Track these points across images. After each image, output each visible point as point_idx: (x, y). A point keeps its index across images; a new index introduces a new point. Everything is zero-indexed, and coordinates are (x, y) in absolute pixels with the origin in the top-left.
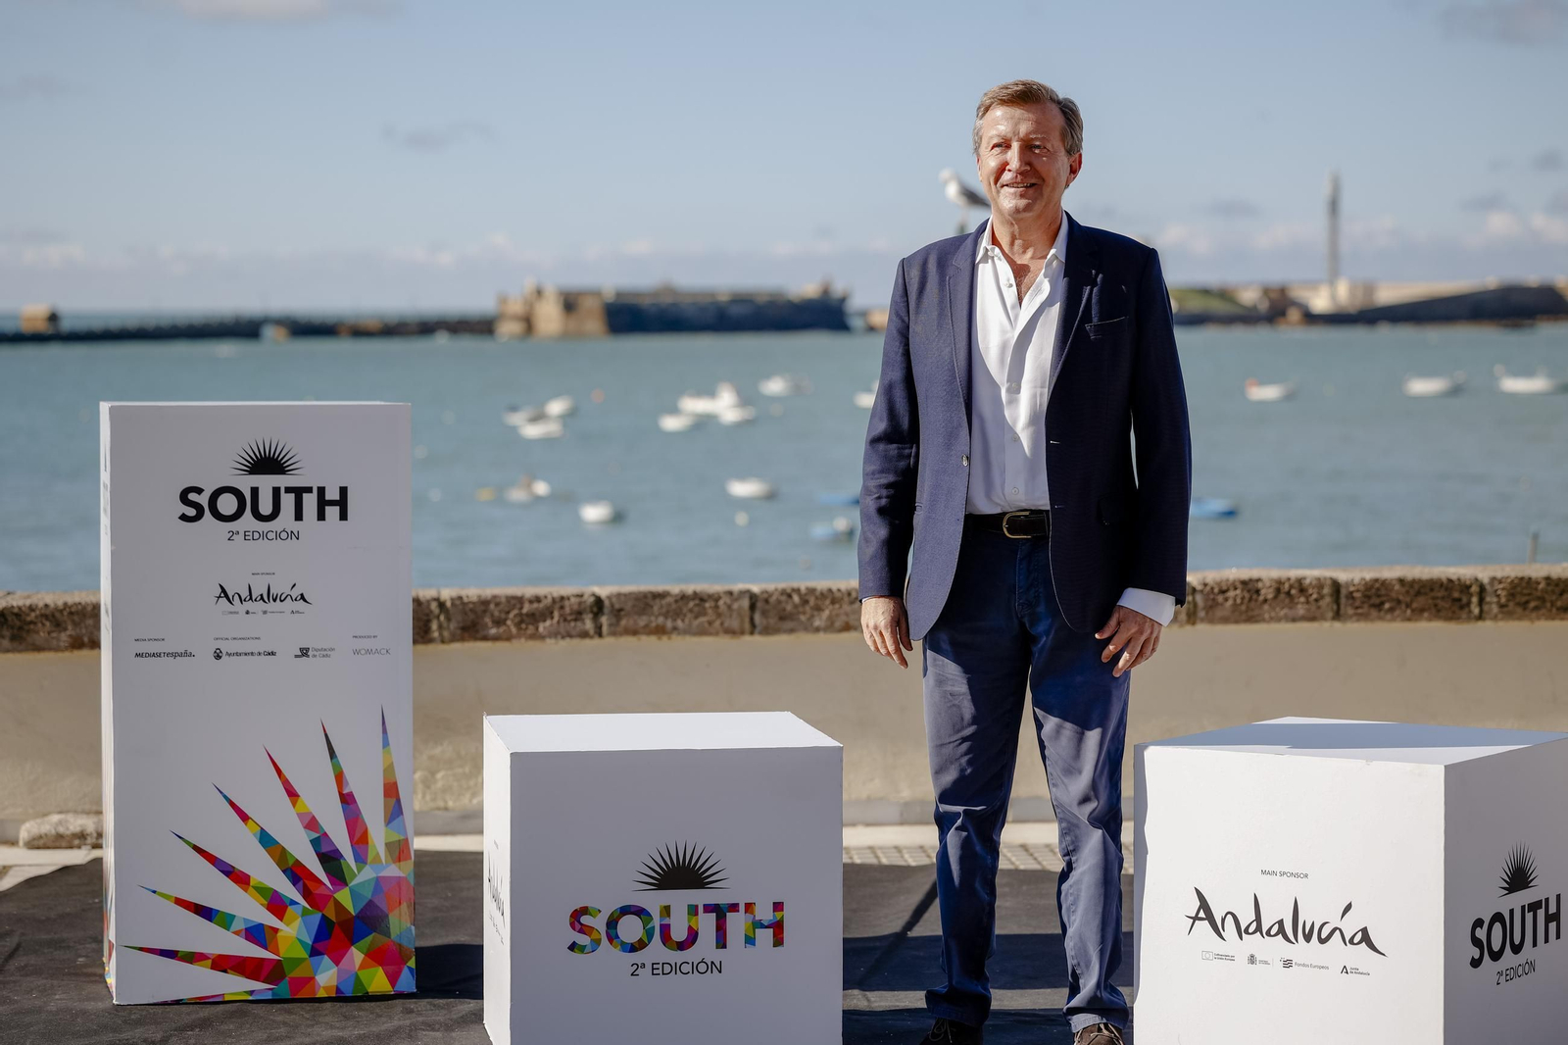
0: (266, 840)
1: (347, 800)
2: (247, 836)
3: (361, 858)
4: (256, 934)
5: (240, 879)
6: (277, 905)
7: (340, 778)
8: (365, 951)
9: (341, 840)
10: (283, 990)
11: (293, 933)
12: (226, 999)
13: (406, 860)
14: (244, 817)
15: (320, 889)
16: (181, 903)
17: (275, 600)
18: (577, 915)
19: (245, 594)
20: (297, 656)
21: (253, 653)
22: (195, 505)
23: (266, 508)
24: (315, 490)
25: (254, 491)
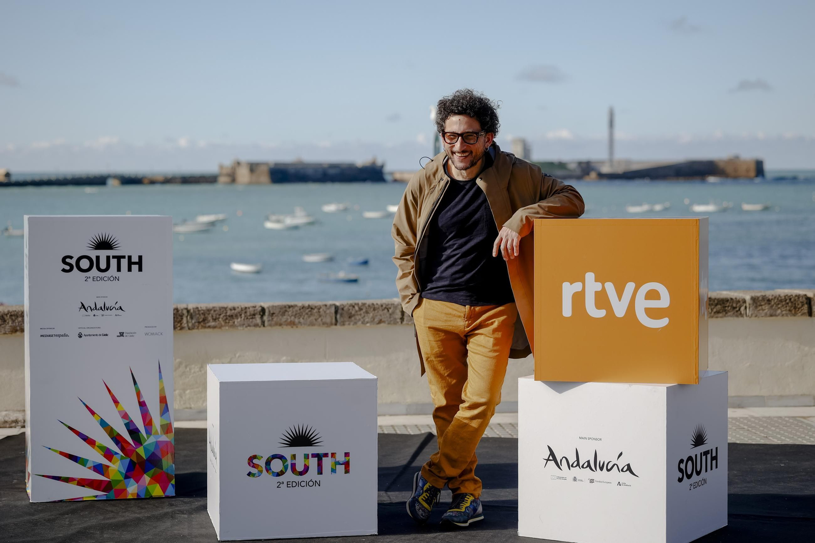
0: (103, 424)
1: (142, 404)
2: (94, 422)
3: (149, 432)
4: (98, 468)
5: (91, 442)
6: (108, 454)
7: (139, 394)
8: (151, 476)
9: (140, 424)
10: (112, 495)
11: (116, 468)
12: (84, 500)
13: (170, 433)
14: (93, 413)
15: (129, 448)
16: (62, 453)
17: (107, 310)
18: (251, 459)
19: (93, 307)
20: (118, 336)
21: (97, 335)
22: (69, 264)
23: (103, 266)
24: (127, 257)
25: (98, 258)
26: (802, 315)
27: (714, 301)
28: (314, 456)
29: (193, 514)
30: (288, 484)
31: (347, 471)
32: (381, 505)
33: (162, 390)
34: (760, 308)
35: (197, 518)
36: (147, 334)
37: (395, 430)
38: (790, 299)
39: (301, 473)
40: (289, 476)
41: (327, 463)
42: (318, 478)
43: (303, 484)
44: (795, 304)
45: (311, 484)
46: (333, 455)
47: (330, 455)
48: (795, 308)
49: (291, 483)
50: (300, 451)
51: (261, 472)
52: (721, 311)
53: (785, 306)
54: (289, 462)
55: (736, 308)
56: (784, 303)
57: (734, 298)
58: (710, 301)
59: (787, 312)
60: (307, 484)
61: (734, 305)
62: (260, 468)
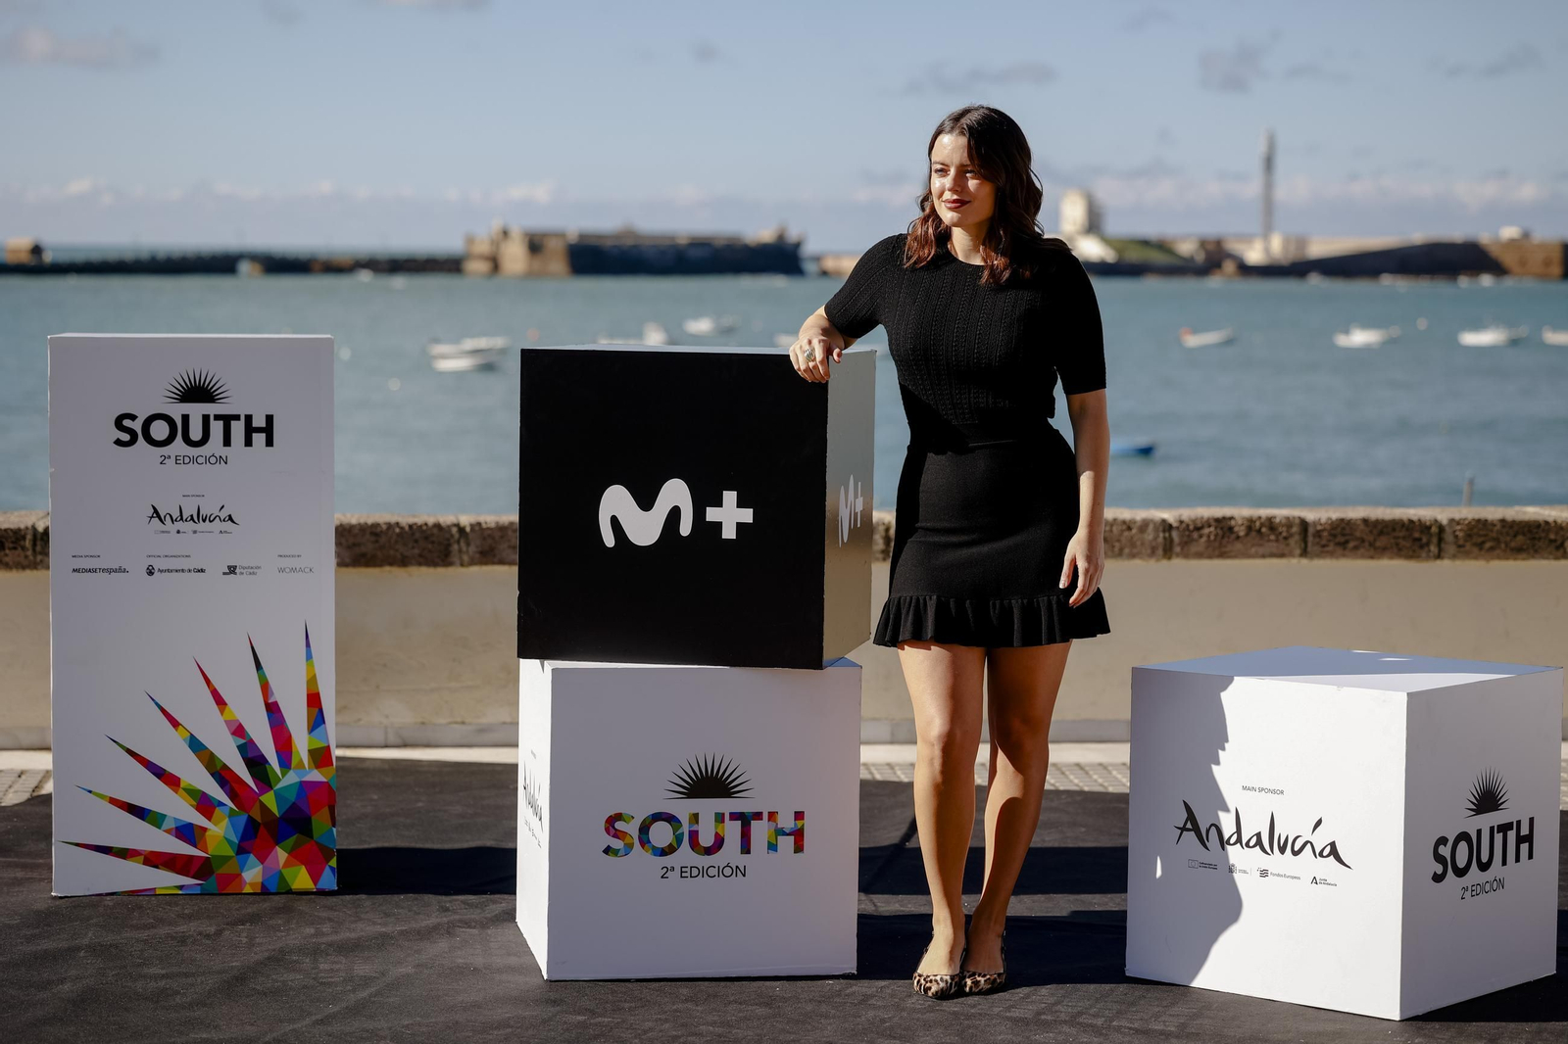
16: (115, 802)
18: (611, 820)
19: (176, 515)
21: (183, 571)
22: (130, 431)
23: (196, 433)
24: (243, 418)
25: (186, 418)
28: (734, 816)
29: (489, 928)
30: (682, 872)
31: (799, 848)
32: (863, 920)
35: (497, 934)
37: (871, 773)
39: (709, 851)
40: (685, 855)
41: (760, 831)
42: (741, 860)
43: (712, 872)
45: (728, 871)
46: (772, 816)
47: (765, 816)
49: (688, 870)
50: (708, 807)
51: (629, 847)
52: (1525, 547)
54: (685, 829)
57: (1551, 520)
58: (1503, 527)
60: (721, 872)
61: (1552, 536)
62: (628, 840)
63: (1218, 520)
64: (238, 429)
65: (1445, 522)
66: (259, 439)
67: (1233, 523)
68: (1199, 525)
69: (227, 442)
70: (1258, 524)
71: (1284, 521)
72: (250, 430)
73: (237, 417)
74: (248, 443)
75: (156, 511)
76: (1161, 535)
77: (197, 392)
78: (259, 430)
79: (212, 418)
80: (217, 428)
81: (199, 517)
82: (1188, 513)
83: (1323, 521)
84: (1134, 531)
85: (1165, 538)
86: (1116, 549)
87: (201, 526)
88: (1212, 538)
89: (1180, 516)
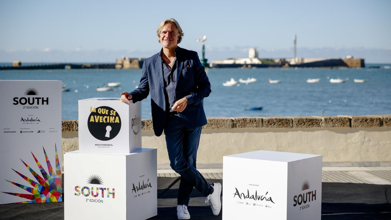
0: (31, 170)
1: (48, 162)
2: (27, 169)
3: (51, 174)
4: (29, 189)
5: (26, 178)
6: (33, 183)
7: (46, 157)
8: (51, 193)
9: (47, 170)
10: (35, 201)
11: (37, 189)
12: (23, 203)
13: (60, 174)
14: (27, 166)
15: (42, 181)
16: (13, 183)
17: (33, 121)
18: (76, 187)
19: (27, 119)
20: (37, 132)
21: (28, 132)
22: (17, 101)
23: (31, 102)
24: (42, 98)
25: (29, 98)
26: (347, 126)
27: (308, 120)
28: (100, 189)
33: (57, 156)
34: (328, 123)
36: (50, 132)
37: (165, 175)
38: (342, 119)
39: (95, 196)
40: (91, 197)
41: (106, 192)
43: (96, 201)
44: (344, 122)
45: (99, 201)
47: (107, 189)
48: (344, 123)
49: (91, 200)
50: (95, 186)
51: (80, 194)
52: (311, 124)
53: (339, 122)
54: (91, 191)
55: (318, 123)
56: (339, 121)
57: (317, 119)
58: (306, 120)
59: (341, 125)
61: (317, 122)
62: (79, 192)
63: (243, 119)
64: (40, 101)
65: (293, 119)
66: (45, 103)
67: (247, 120)
68: (239, 120)
69: (38, 104)
70: (252, 120)
71: (258, 119)
72: (43, 101)
73: (40, 98)
74: (43, 104)
75: (22, 119)
76: (231, 122)
77: (32, 93)
78: (45, 101)
79: (35, 98)
80: (36, 100)
81: (32, 120)
82: (237, 118)
83: (267, 119)
84: (225, 122)
85: (232, 123)
86: (221, 126)
87: (32, 122)
88: (242, 123)
89: (235, 118)
